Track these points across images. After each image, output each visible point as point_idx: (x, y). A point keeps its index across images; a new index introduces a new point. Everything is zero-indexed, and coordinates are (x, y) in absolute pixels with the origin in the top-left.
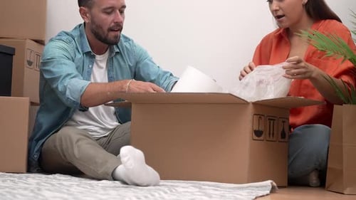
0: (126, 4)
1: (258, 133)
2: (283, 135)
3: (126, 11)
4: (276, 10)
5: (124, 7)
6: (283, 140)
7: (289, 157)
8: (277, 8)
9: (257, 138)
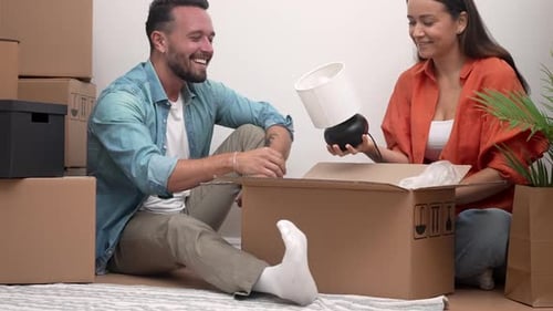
0: (215, 31)
1: (420, 229)
2: (449, 226)
3: (215, 39)
4: (420, 37)
5: (213, 34)
6: (449, 232)
7: (456, 253)
8: (422, 34)
9: (419, 236)
